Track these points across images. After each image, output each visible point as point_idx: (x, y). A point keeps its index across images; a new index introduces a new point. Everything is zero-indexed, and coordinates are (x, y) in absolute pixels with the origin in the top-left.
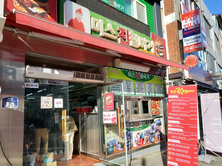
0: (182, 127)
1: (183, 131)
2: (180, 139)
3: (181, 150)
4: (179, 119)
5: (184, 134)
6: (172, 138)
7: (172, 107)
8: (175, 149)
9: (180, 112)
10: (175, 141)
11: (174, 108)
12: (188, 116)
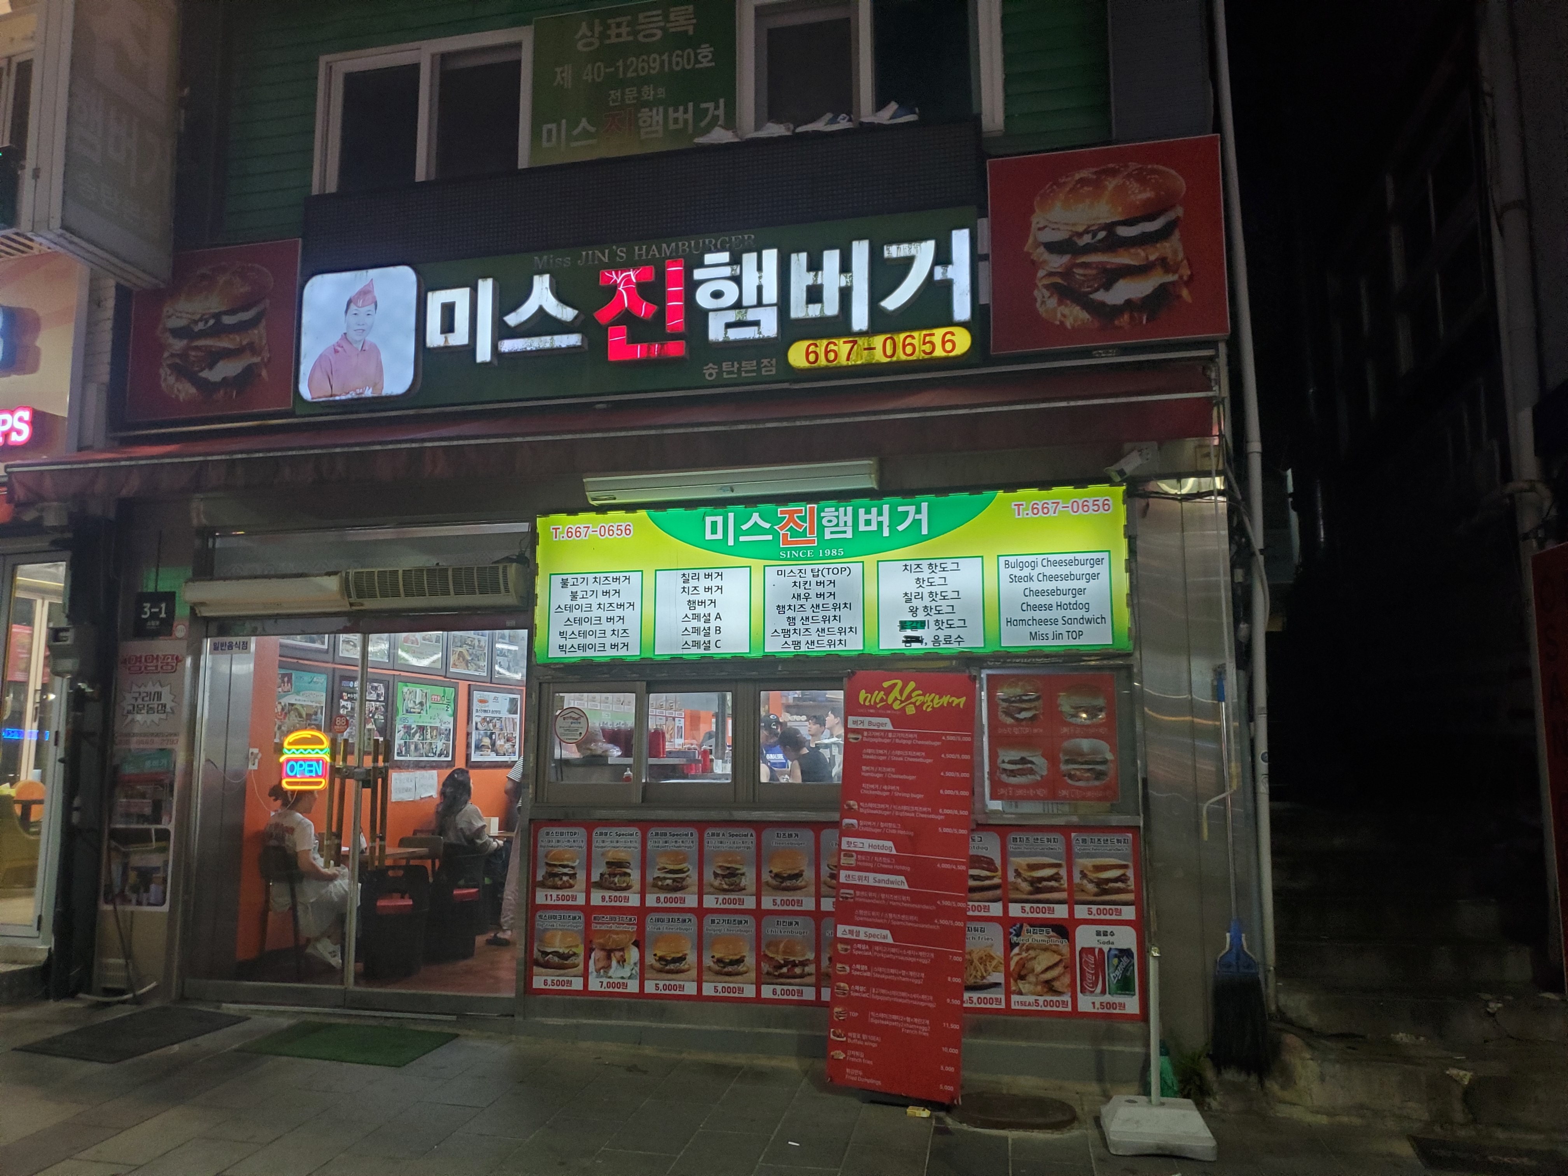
0: (904, 868)
1: (906, 887)
2: (894, 923)
3: (893, 971)
4: (894, 831)
5: (912, 902)
6: (857, 919)
7: (864, 768)
8: (869, 970)
9: (897, 794)
10: (871, 935)
11: (872, 775)
12: (933, 816)
